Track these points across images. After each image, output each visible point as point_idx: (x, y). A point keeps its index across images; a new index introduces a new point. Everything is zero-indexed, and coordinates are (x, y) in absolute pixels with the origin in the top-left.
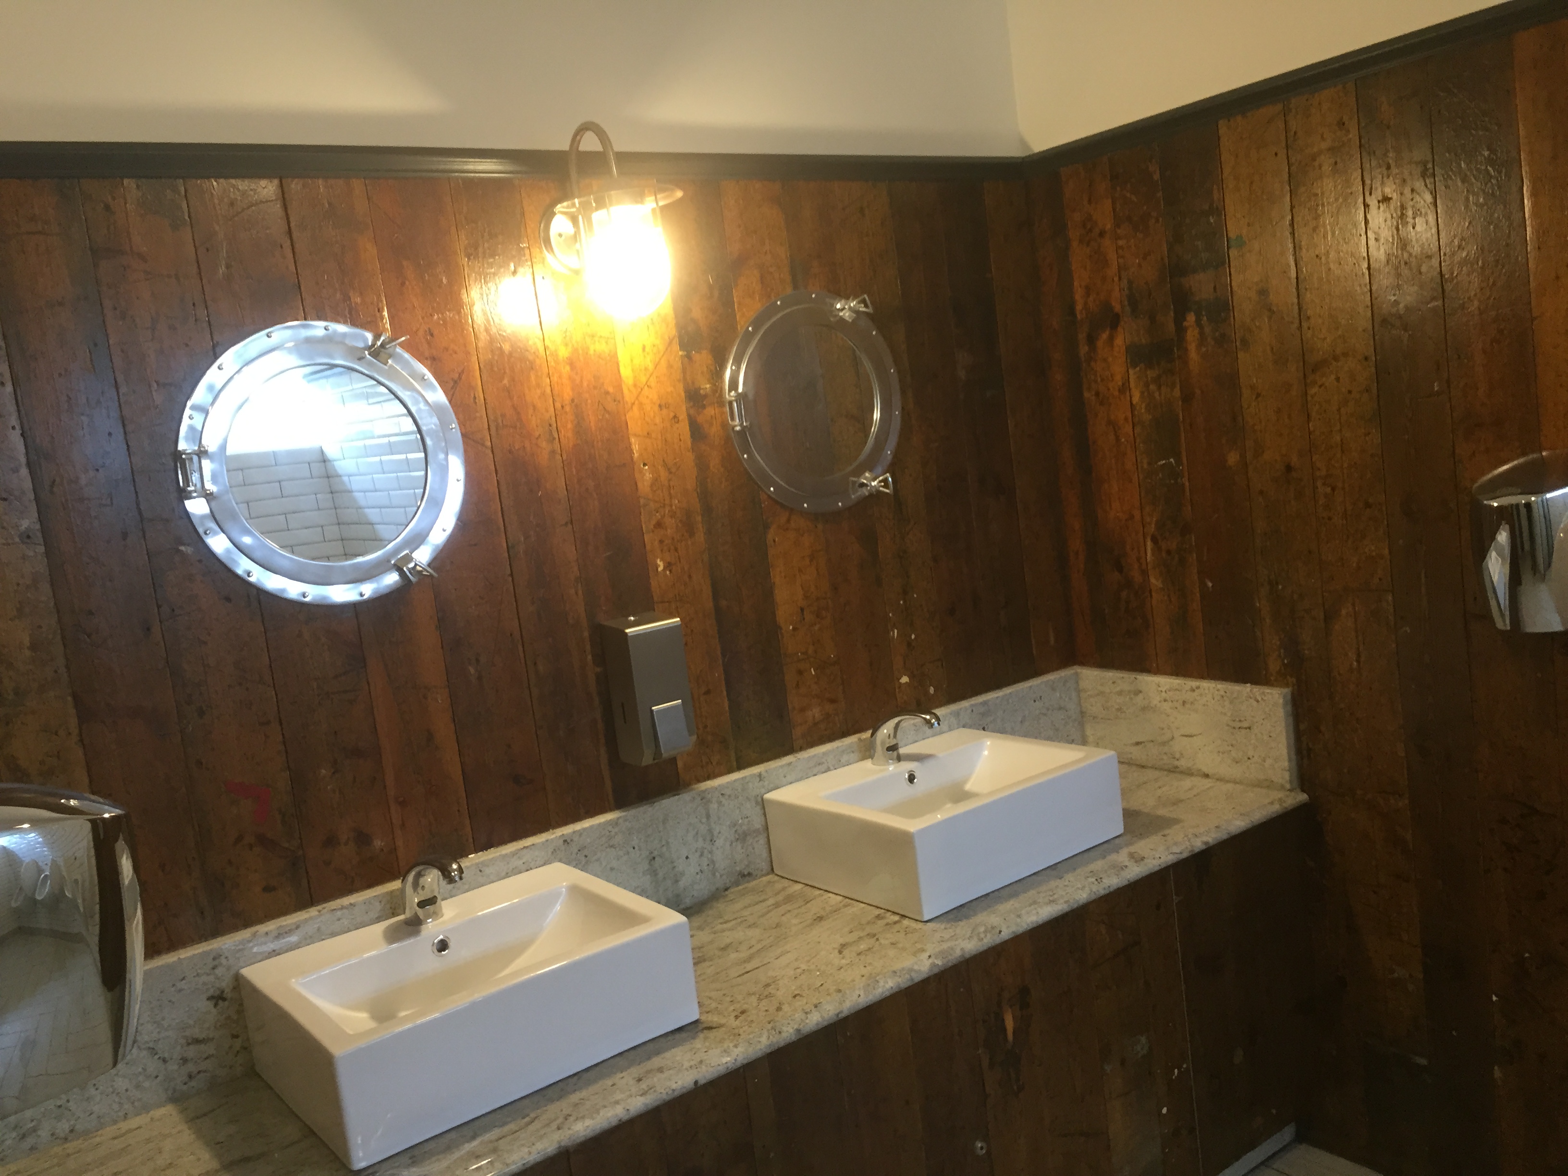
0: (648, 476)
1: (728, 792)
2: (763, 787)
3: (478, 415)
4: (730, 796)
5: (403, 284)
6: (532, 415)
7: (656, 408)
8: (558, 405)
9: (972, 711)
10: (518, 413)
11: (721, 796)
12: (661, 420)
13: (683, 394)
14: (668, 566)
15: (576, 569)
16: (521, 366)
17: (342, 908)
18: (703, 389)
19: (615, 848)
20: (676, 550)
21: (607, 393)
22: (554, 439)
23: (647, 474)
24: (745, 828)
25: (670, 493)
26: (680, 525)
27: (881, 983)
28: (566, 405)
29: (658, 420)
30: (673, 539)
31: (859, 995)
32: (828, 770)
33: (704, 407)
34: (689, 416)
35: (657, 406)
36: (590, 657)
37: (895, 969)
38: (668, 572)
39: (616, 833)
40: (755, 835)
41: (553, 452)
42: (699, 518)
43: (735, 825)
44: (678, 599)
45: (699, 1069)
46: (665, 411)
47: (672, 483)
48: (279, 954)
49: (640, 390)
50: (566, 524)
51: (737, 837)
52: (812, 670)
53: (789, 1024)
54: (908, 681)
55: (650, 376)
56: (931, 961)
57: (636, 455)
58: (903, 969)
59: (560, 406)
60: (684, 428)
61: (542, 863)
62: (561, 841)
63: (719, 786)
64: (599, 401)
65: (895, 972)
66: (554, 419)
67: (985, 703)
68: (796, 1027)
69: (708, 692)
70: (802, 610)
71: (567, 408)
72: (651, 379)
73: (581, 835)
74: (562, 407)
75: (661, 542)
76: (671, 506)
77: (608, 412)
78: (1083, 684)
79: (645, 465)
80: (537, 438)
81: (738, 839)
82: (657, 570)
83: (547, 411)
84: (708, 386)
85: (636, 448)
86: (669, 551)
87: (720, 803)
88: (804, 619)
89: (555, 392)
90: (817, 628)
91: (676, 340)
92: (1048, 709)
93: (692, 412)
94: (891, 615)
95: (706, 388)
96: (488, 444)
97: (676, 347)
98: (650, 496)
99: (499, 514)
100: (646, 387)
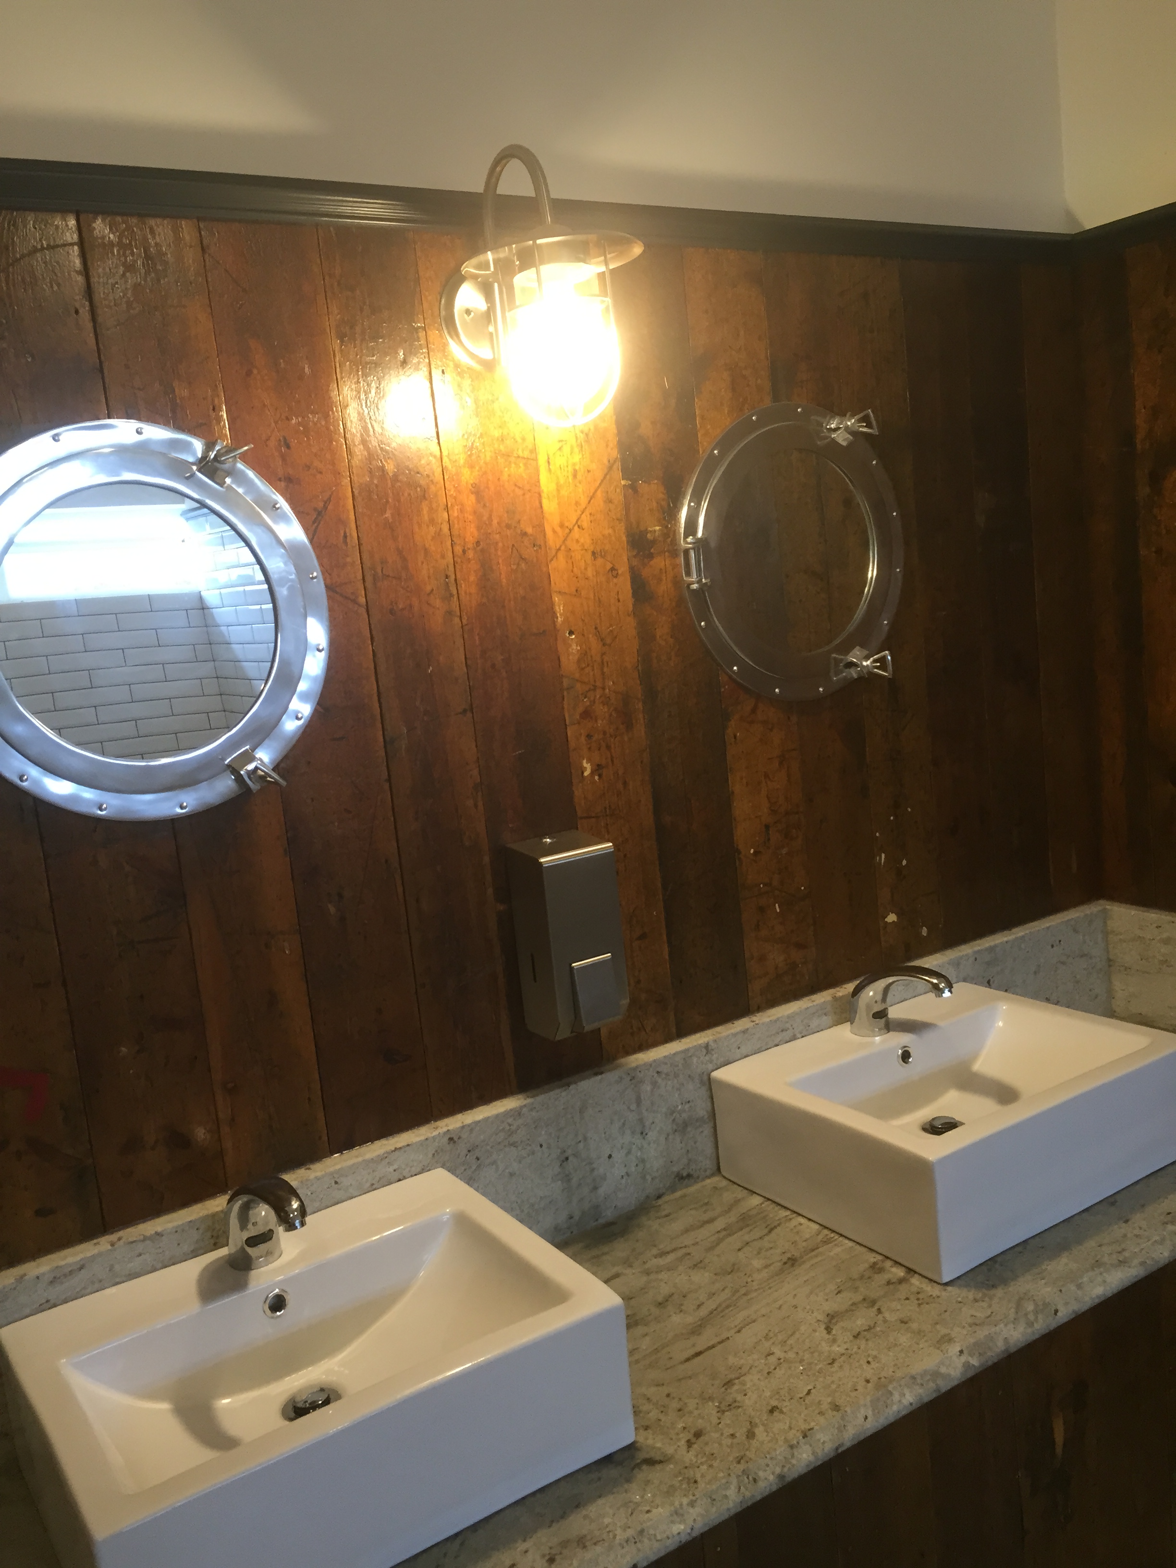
0: (575, 648)
1: (664, 1069)
2: (711, 1061)
3: (349, 560)
4: (667, 1074)
5: (249, 373)
6: (422, 563)
7: (589, 556)
8: (458, 549)
9: (976, 959)
10: (404, 560)
11: (656, 1075)
12: (595, 574)
13: (624, 538)
14: (598, 769)
15: (475, 772)
16: (409, 495)
17: (145, 1239)
18: (651, 531)
19: (516, 1147)
20: (608, 747)
21: (525, 534)
22: (451, 595)
23: (574, 647)
24: (684, 1115)
25: (603, 673)
26: (614, 714)
27: (896, 1397)
28: (469, 549)
29: (590, 573)
30: (605, 733)
31: (866, 1418)
32: (794, 1038)
33: (651, 556)
34: (633, 570)
35: (590, 553)
36: (490, 891)
37: (913, 1372)
38: (596, 778)
39: (518, 1127)
40: (698, 1124)
41: (450, 613)
42: (640, 706)
43: (672, 1113)
44: (608, 813)
45: (639, 1545)
46: (600, 561)
47: (606, 658)
48: (55, 1306)
49: (567, 531)
50: (465, 711)
51: (675, 1127)
52: (777, 905)
53: (768, 1465)
54: (896, 920)
55: (583, 513)
56: (963, 1358)
57: (560, 620)
58: (925, 1372)
59: (461, 551)
60: (625, 585)
61: (419, 1169)
62: (446, 1139)
63: (655, 1061)
64: (513, 545)
65: (913, 1378)
66: (451, 568)
67: (991, 949)
68: (778, 1470)
69: (643, 937)
70: (767, 827)
71: (471, 554)
72: (583, 516)
73: (471, 1130)
74: (464, 552)
75: (589, 736)
76: (604, 689)
77: (524, 559)
78: (1113, 925)
79: (571, 633)
80: (429, 594)
81: (676, 1131)
82: (583, 773)
83: (443, 557)
84: (657, 528)
85: (559, 609)
86: (599, 749)
87: (654, 1084)
88: (769, 839)
89: (455, 532)
90: (784, 851)
91: (618, 465)
92: (1068, 956)
93: (635, 562)
94: (877, 834)
95: (655, 531)
96: (362, 600)
97: (617, 474)
98: (577, 676)
99: (375, 698)
100: (576, 527)
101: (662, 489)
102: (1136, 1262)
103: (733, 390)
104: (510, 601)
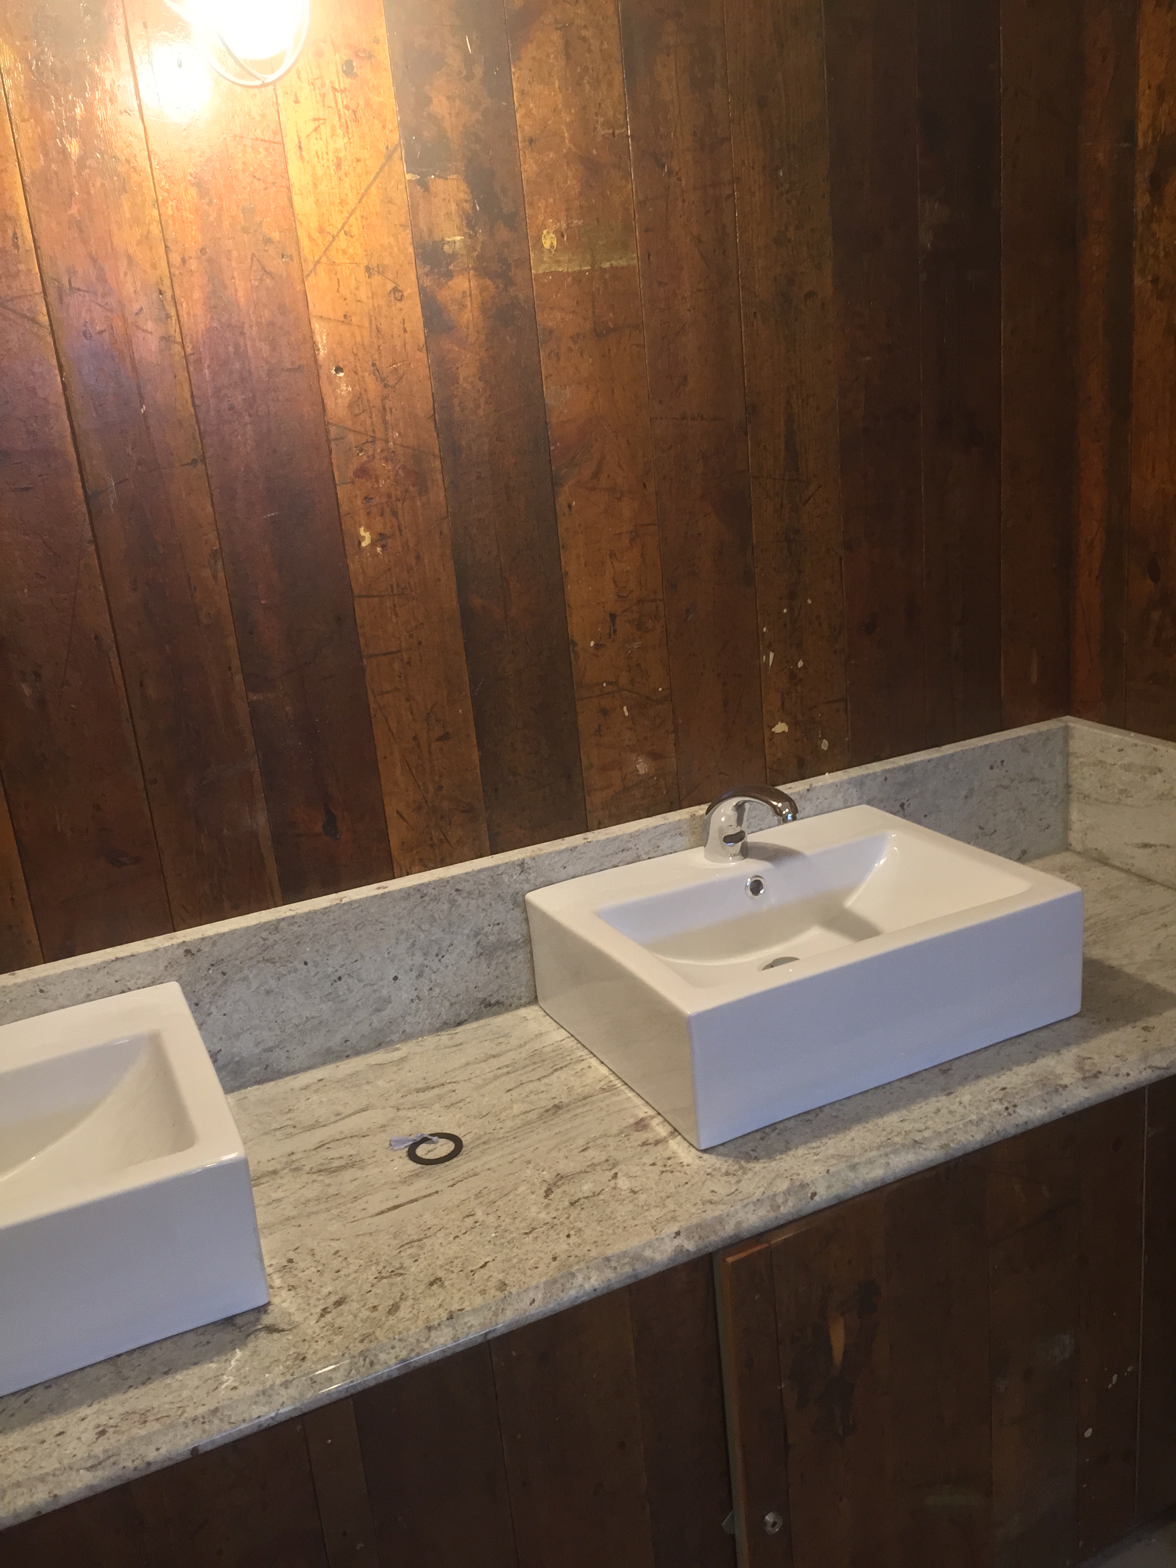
0: (345, 389)
1: (466, 887)
2: (527, 881)
3: (22, 267)
4: (470, 893)
6: (125, 274)
7: (361, 273)
8: (176, 258)
9: (886, 779)
10: (100, 269)
11: (454, 893)
12: (370, 295)
13: (411, 250)
14: (380, 538)
15: (212, 536)
16: (103, 185)
18: (445, 242)
19: (274, 963)
20: (395, 514)
21: (268, 241)
22: (168, 316)
23: (343, 387)
24: (491, 938)
25: (385, 422)
26: (400, 472)
27: (580, 1279)
28: (191, 258)
29: (363, 294)
30: (389, 496)
31: (534, 1301)
32: (638, 859)
33: (450, 275)
34: (422, 290)
35: (363, 268)
36: (239, 678)
37: (609, 1252)
38: (379, 549)
39: (276, 942)
40: (510, 948)
41: (166, 339)
42: (437, 464)
43: (477, 935)
44: (395, 591)
45: (206, 1426)
46: (376, 279)
47: (388, 404)
49: (330, 238)
50: (194, 461)
51: (480, 950)
52: (625, 708)
53: (393, 1348)
54: (787, 731)
55: (351, 214)
56: (677, 1242)
57: (322, 353)
58: (625, 1254)
59: (179, 259)
60: (413, 311)
61: (147, 982)
62: (181, 952)
63: (453, 877)
64: (253, 255)
65: (608, 1259)
66: (167, 282)
67: (908, 768)
68: (404, 1354)
69: (445, 737)
70: (613, 617)
71: (193, 264)
72: (352, 220)
73: (214, 944)
74: (184, 261)
75: (367, 499)
76: (387, 441)
77: (269, 274)
78: (1075, 745)
79: (339, 370)
80: (137, 314)
81: (481, 954)
82: (360, 543)
83: (154, 266)
84: (458, 238)
85: (322, 339)
86: (382, 515)
87: (453, 903)
88: (615, 631)
89: (171, 235)
90: (636, 645)
91: (401, 153)
92: (1013, 780)
93: (427, 282)
94: (765, 629)
95: (455, 242)
96: (44, 319)
97: (400, 166)
98: (349, 424)
99: (69, 439)
100: (342, 234)
101: (464, 186)
102: (936, 1144)
103: (568, 57)
104: (251, 326)
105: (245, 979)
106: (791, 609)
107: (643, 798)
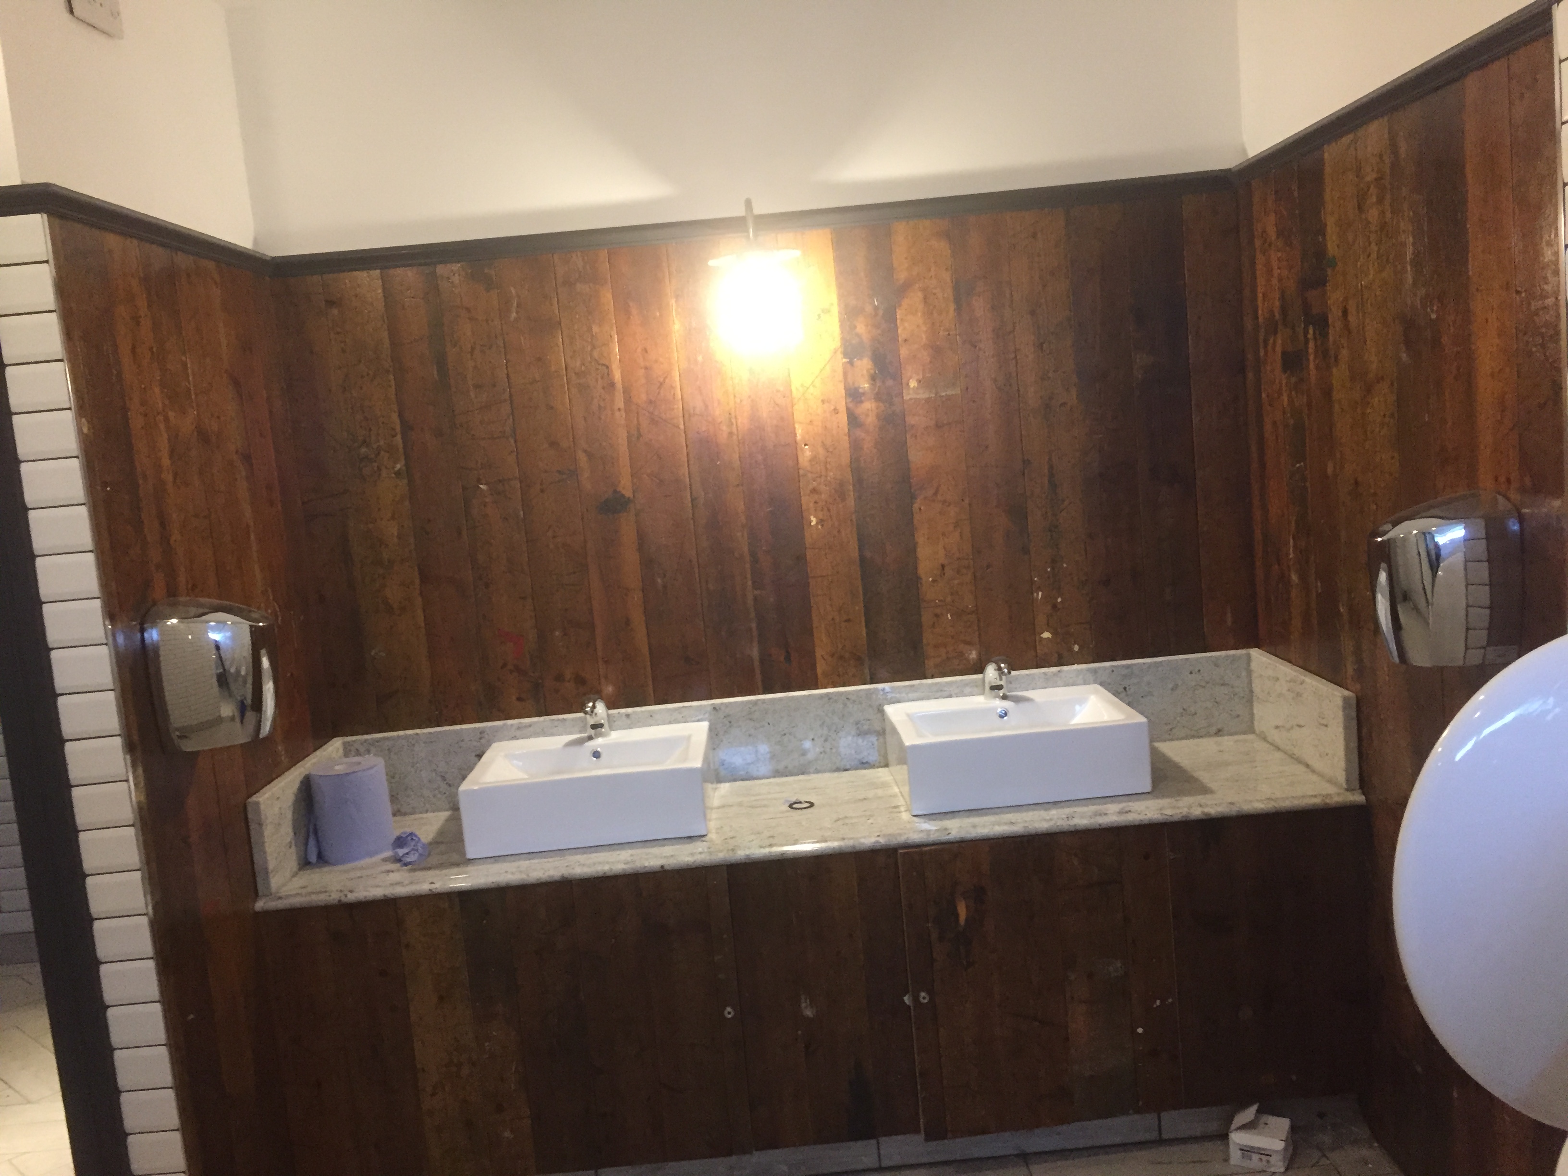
0: (808, 453)
1: (853, 698)
3: (676, 406)
7: (819, 403)
10: (706, 407)
12: (823, 412)
13: (843, 391)
14: (821, 521)
15: (743, 518)
16: (710, 373)
18: (862, 388)
20: (829, 510)
21: (777, 391)
24: (865, 726)
25: (826, 468)
26: (833, 491)
28: (744, 399)
29: (820, 411)
30: (826, 502)
32: (950, 696)
33: (861, 402)
34: (848, 409)
35: (820, 401)
36: (750, 583)
38: (820, 527)
39: (755, 711)
40: (874, 734)
41: (732, 433)
42: (851, 488)
43: (857, 724)
44: (827, 547)
46: (826, 405)
47: (828, 460)
49: (806, 388)
50: (738, 485)
51: (858, 732)
52: (949, 615)
54: (1050, 637)
55: (816, 378)
57: (799, 437)
58: (853, 837)
59: (739, 401)
60: (843, 418)
61: (694, 719)
62: (711, 708)
64: (771, 397)
66: (733, 410)
67: (1128, 667)
69: (848, 621)
70: (943, 566)
71: (745, 402)
72: (816, 380)
74: (741, 401)
75: (816, 503)
76: (826, 476)
77: (779, 405)
78: (1254, 665)
79: (806, 445)
80: (719, 423)
82: (810, 523)
83: (729, 404)
84: (866, 385)
85: (799, 432)
86: (822, 510)
87: (845, 705)
88: (944, 574)
89: (736, 391)
90: (956, 582)
91: (841, 350)
92: (1208, 683)
93: (851, 405)
94: (1036, 579)
95: (865, 387)
96: (682, 427)
97: (840, 356)
98: (809, 468)
99: (687, 476)
100: (811, 387)
101: (871, 363)
103: (925, 302)
104: (768, 427)
105: (740, 726)
106: (1053, 569)
107: (958, 665)
